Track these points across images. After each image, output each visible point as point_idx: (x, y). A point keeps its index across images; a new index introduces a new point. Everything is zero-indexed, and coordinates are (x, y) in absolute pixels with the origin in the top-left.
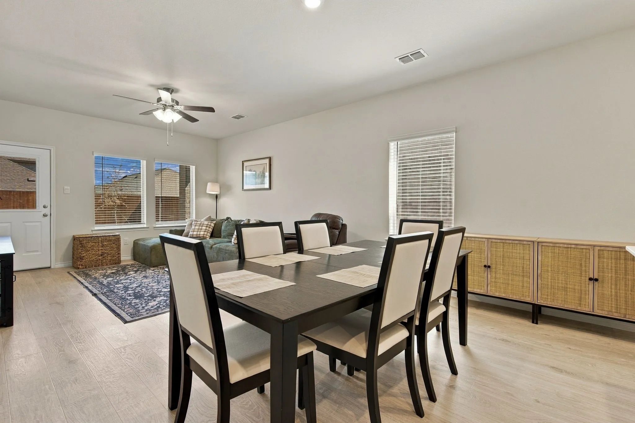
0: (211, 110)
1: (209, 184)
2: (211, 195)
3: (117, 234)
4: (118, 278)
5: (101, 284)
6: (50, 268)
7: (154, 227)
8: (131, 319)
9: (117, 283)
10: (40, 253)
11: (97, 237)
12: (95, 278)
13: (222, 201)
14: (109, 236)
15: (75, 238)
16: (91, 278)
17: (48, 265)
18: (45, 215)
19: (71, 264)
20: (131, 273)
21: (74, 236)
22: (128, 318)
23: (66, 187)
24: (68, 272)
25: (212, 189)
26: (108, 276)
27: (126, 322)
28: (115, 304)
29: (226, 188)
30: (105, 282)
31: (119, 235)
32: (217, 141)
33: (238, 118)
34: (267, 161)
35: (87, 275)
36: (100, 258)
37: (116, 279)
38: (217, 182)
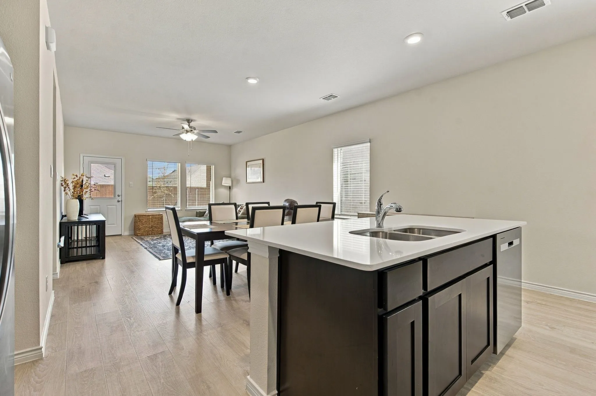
0: (215, 132)
1: (224, 179)
2: (225, 187)
3: (161, 213)
4: (160, 241)
5: (150, 243)
6: (121, 235)
7: (186, 210)
8: (163, 259)
9: (160, 243)
10: (116, 225)
11: (149, 215)
12: (147, 241)
13: (235, 190)
14: (156, 215)
15: (135, 216)
16: (144, 241)
17: (120, 234)
18: (118, 201)
19: (133, 233)
20: (169, 239)
21: (135, 215)
22: (161, 258)
23: (130, 183)
24: (132, 238)
25: (226, 182)
26: (154, 240)
27: (160, 260)
28: (156, 253)
29: (235, 181)
30: (152, 243)
31: (162, 214)
32: (230, 147)
33: (239, 133)
34: (261, 161)
35: (142, 239)
36: (151, 229)
37: (159, 241)
38: (230, 177)
